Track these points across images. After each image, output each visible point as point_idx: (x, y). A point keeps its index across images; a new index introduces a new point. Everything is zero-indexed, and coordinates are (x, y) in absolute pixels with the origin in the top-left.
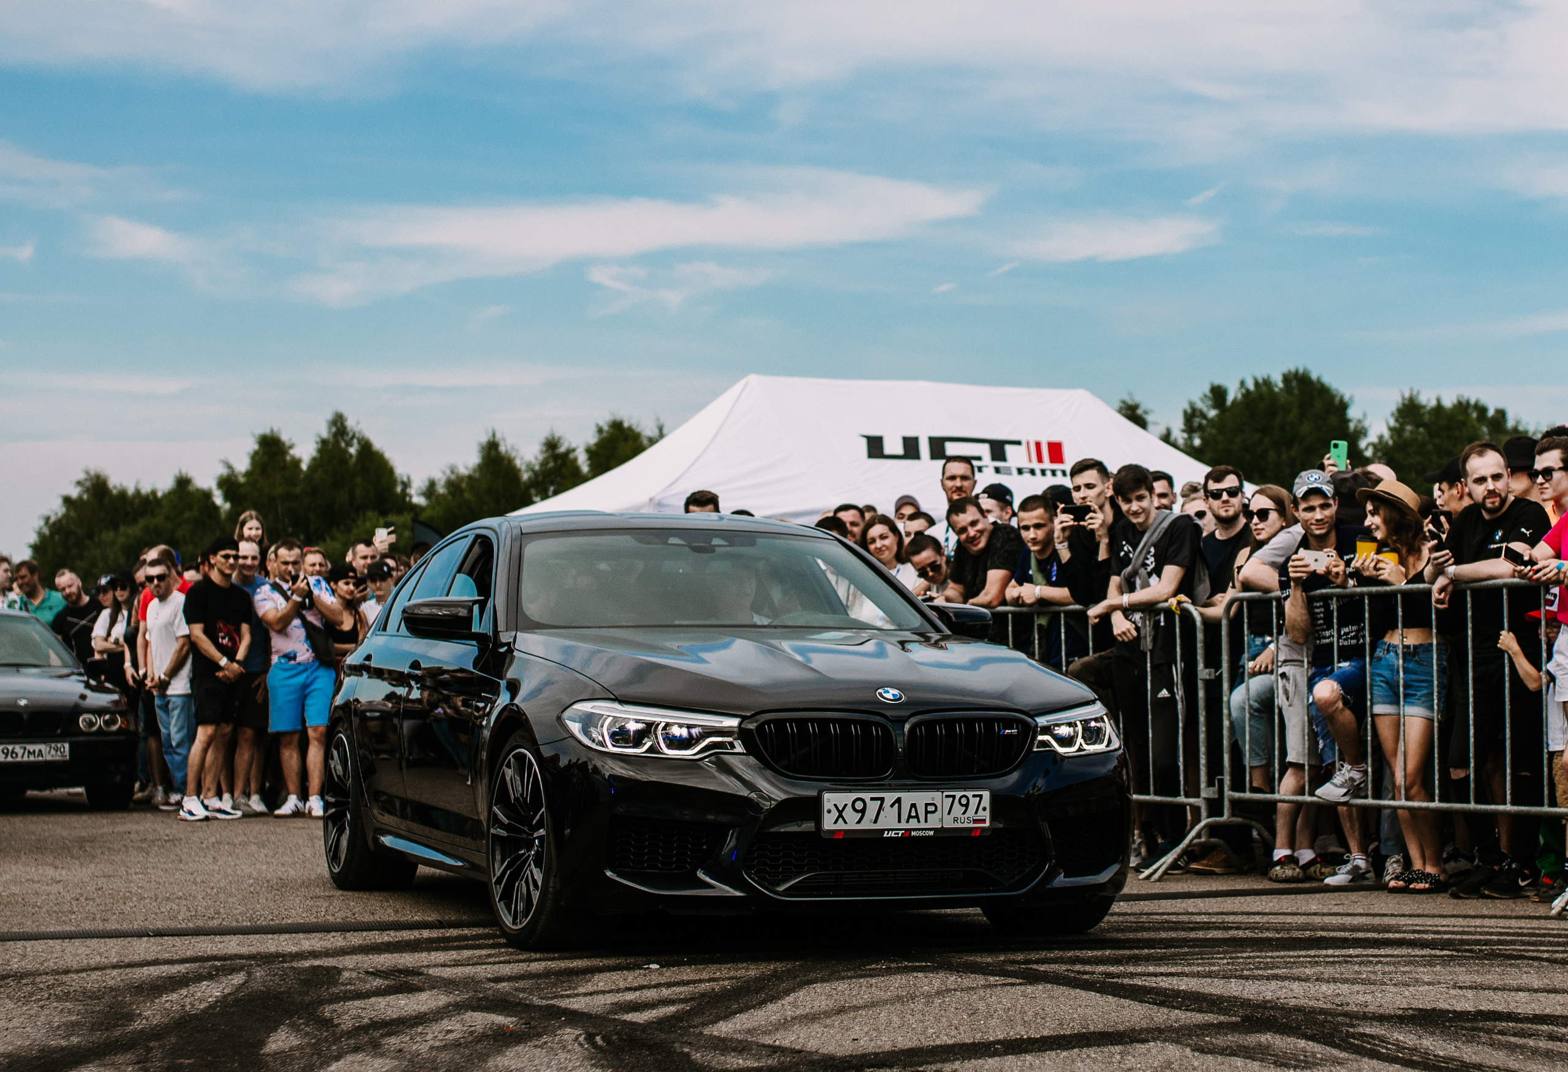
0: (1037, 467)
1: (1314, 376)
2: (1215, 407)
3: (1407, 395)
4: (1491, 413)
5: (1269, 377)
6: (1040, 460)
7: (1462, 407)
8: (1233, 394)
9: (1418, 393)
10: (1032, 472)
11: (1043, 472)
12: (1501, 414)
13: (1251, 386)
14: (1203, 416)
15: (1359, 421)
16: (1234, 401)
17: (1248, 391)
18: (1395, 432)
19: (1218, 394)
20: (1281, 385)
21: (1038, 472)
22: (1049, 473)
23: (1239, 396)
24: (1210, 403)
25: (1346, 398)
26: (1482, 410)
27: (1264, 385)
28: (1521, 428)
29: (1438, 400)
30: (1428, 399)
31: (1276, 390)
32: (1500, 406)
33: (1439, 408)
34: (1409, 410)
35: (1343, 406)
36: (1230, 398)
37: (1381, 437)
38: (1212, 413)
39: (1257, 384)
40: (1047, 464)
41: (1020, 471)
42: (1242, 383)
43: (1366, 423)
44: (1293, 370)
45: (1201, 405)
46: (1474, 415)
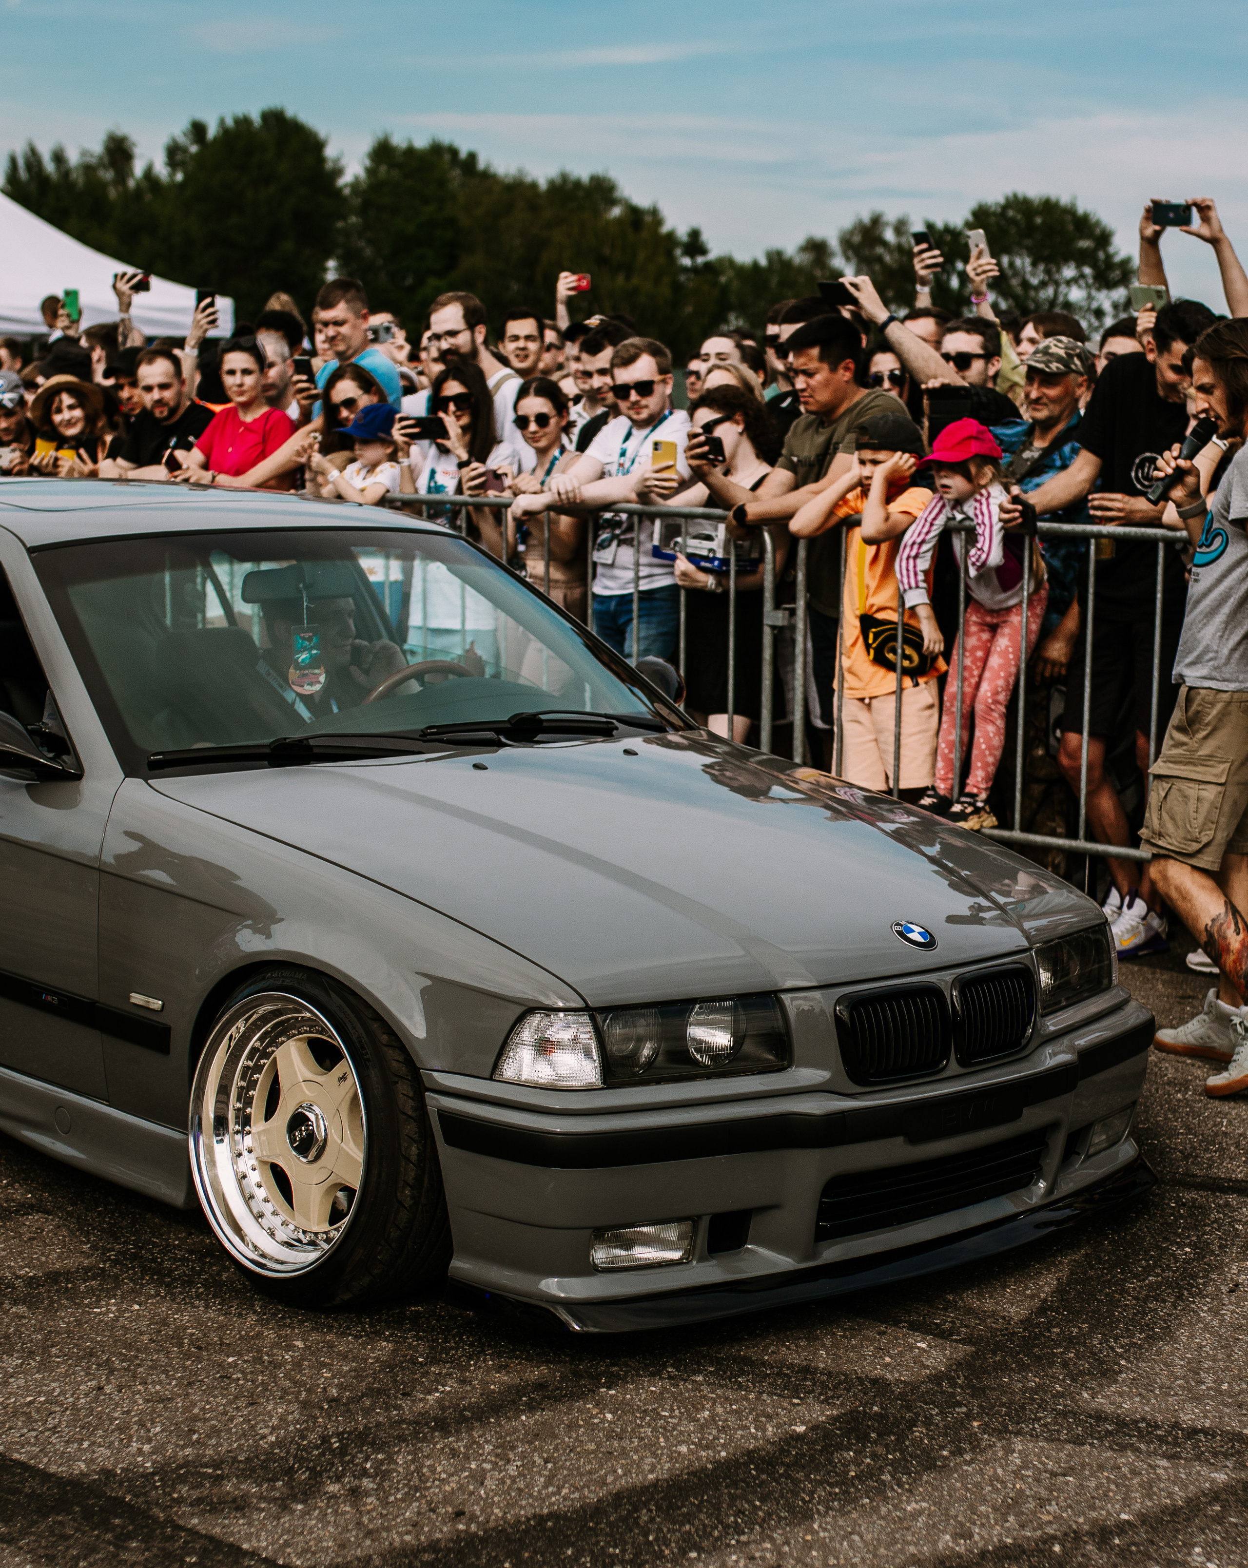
1: (290, 112)
2: (196, 142)
3: (380, 135)
4: (463, 155)
5: (247, 115)
7: (435, 149)
8: (212, 132)
9: (391, 135)
12: (472, 157)
13: (230, 122)
14: (185, 150)
15: (337, 160)
16: (215, 139)
17: (227, 128)
18: (370, 172)
19: (198, 130)
20: (259, 121)
23: (219, 133)
24: (191, 138)
25: (323, 137)
26: (453, 152)
27: (243, 122)
28: (492, 170)
29: (411, 142)
30: (400, 140)
31: (256, 127)
32: (471, 149)
33: (410, 151)
34: (383, 152)
35: (320, 145)
36: (210, 134)
37: (357, 177)
38: (194, 149)
39: (236, 120)
42: (222, 121)
43: (344, 162)
44: (270, 108)
45: (182, 140)
46: (447, 157)
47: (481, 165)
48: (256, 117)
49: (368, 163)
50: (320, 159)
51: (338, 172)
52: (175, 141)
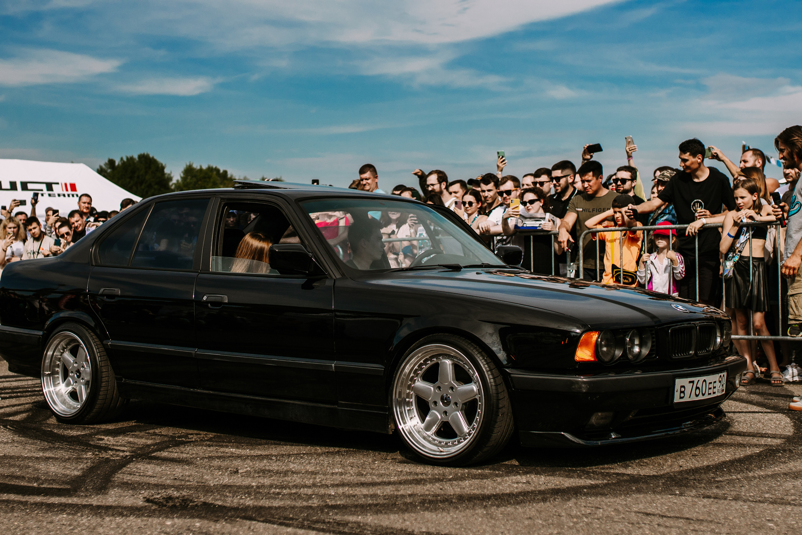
0: (66, 193)
1: (151, 156)
2: (110, 168)
3: (188, 164)
4: (221, 171)
5: (133, 156)
6: (67, 190)
7: (210, 169)
8: (118, 162)
9: (193, 164)
10: (64, 195)
11: (69, 195)
12: (225, 172)
13: (125, 159)
14: (105, 171)
15: (169, 174)
16: (119, 165)
17: (124, 161)
18: (184, 179)
19: (111, 162)
20: (137, 159)
21: (66, 195)
22: (71, 196)
23: (120, 163)
24: (108, 166)
25: (164, 165)
26: (217, 170)
27: (131, 159)
28: (234, 177)
29: (201, 167)
30: (196, 166)
31: (136, 161)
32: (225, 169)
33: (201, 170)
34: (189, 171)
35: (163, 168)
36: (117, 164)
37: (178, 181)
38: (109, 171)
39: (127, 158)
40: (70, 192)
41: (59, 195)
42: (122, 159)
43: (172, 175)
44: (142, 153)
45: (104, 167)
46: (215, 173)
47: (229, 176)
48: (136, 157)
49: (182, 175)
50: (163, 174)
51: (170, 179)
52: (101, 167)
